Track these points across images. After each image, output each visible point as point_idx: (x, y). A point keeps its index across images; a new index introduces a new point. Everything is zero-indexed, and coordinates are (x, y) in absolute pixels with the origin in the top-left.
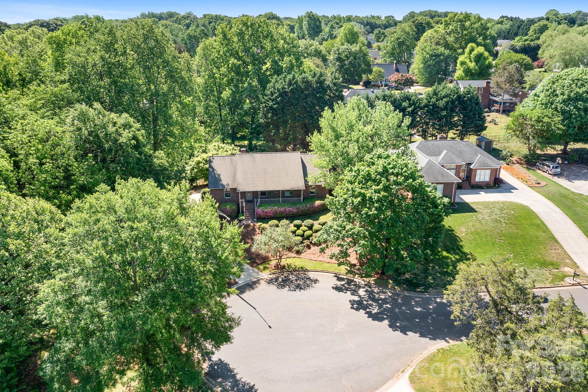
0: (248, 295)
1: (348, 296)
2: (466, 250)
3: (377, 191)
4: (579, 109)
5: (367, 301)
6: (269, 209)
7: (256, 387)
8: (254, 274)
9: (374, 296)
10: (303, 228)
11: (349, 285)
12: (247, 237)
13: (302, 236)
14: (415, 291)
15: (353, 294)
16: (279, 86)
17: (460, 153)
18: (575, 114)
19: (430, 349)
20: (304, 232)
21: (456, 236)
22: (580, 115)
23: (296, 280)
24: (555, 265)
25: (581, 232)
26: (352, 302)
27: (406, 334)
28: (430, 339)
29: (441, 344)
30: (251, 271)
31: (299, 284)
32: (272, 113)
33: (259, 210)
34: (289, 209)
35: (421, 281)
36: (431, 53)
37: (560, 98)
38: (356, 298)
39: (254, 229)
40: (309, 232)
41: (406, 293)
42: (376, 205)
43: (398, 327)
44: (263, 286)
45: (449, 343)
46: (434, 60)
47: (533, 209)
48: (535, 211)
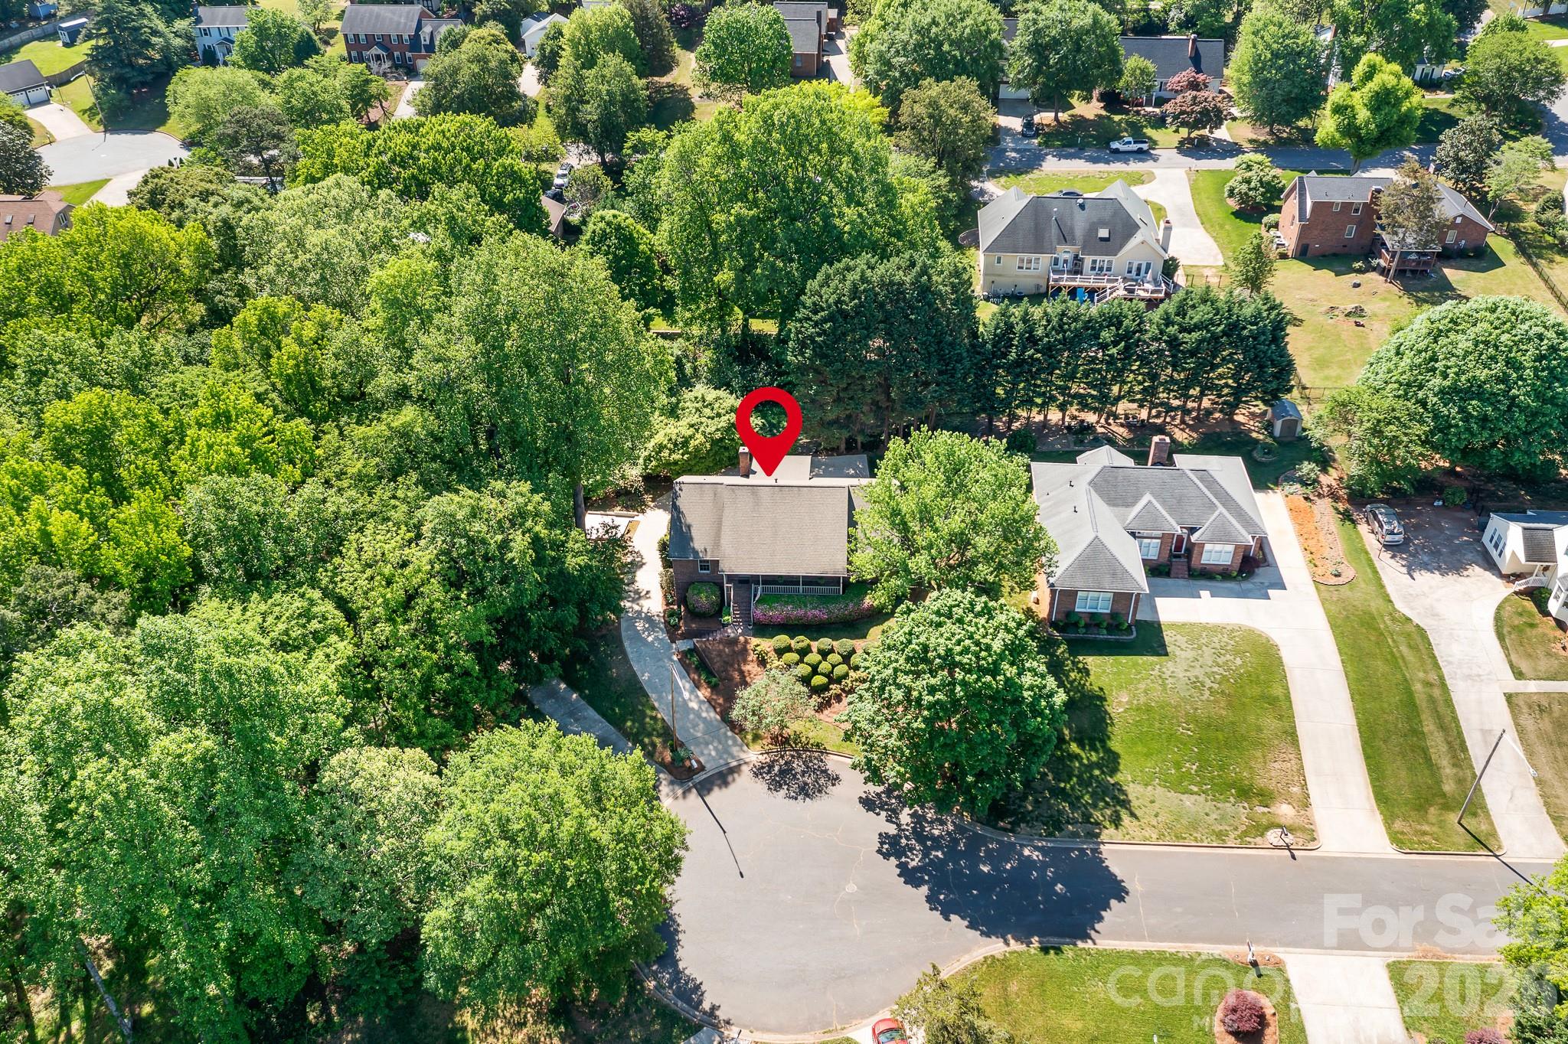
0: (716, 796)
1: (880, 823)
2: (1115, 745)
3: (932, 690)
4: (1467, 418)
5: (907, 838)
6: (776, 612)
7: (703, 988)
8: (735, 750)
9: (923, 828)
10: (834, 658)
11: (889, 797)
12: (732, 665)
13: (828, 675)
14: (995, 827)
15: (889, 820)
16: (829, 296)
17: (1179, 501)
18: (1457, 426)
19: (975, 954)
20: (834, 666)
21: (1106, 712)
22: (1468, 430)
23: (803, 773)
24: (1266, 797)
25: (1354, 722)
26: (884, 837)
27: (947, 919)
28: (983, 933)
29: (995, 947)
30: (730, 742)
31: (806, 784)
32: (814, 350)
33: (758, 612)
34: (814, 612)
35: (1014, 803)
36: (1275, 46)
37: (1436, 382)
38: (892, 829)
39: (744, 651)
40: (843, 668)
41: (979, 830)
42: (926, 713)
43: (939, 902)
44: (744, 781)
45: (1008, 945)
46: (1281, 67)
47: (1286, 655)
48: (1285, 660)
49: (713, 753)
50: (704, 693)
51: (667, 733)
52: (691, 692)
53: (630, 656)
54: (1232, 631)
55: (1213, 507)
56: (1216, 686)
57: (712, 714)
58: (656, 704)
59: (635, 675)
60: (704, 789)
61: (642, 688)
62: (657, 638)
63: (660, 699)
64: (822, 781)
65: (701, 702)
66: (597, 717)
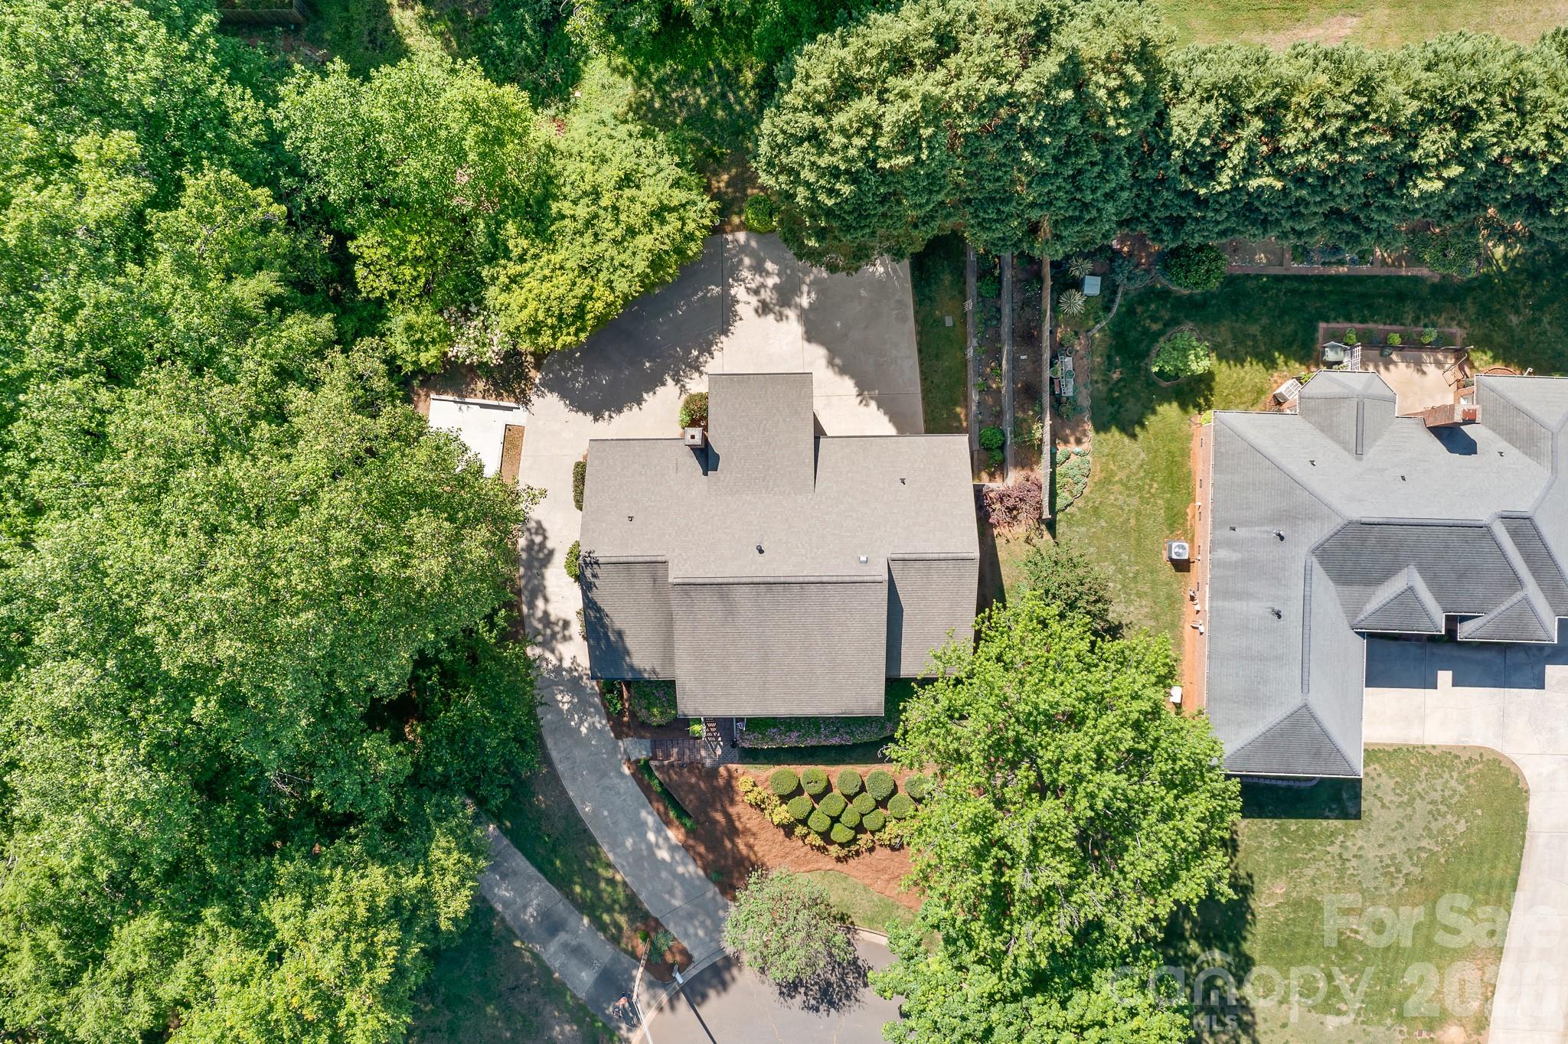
2: (1251, 946)
12: (713, 803)
13: (855, 827)
17: (1462, 577)
20: (863, 816)
44: (748, 979)
47: (1536, 809)
48: (1532, 819)
49: (701, 933)
50: (674, 835)
51: (633, 906)
52: (658, 832)
53: (560, 768)
54: (1469, 762)
55: (1517, 583)
56: (1417, 871)
57: (692, 868)
58: (611, 857)
59: (572, 807)
60: (695, 994)
61: (586, 831)
62: (592, 728)
63: (615, 845)
64: (850, 979)
65: (673, 849)
66: (532, 870)
